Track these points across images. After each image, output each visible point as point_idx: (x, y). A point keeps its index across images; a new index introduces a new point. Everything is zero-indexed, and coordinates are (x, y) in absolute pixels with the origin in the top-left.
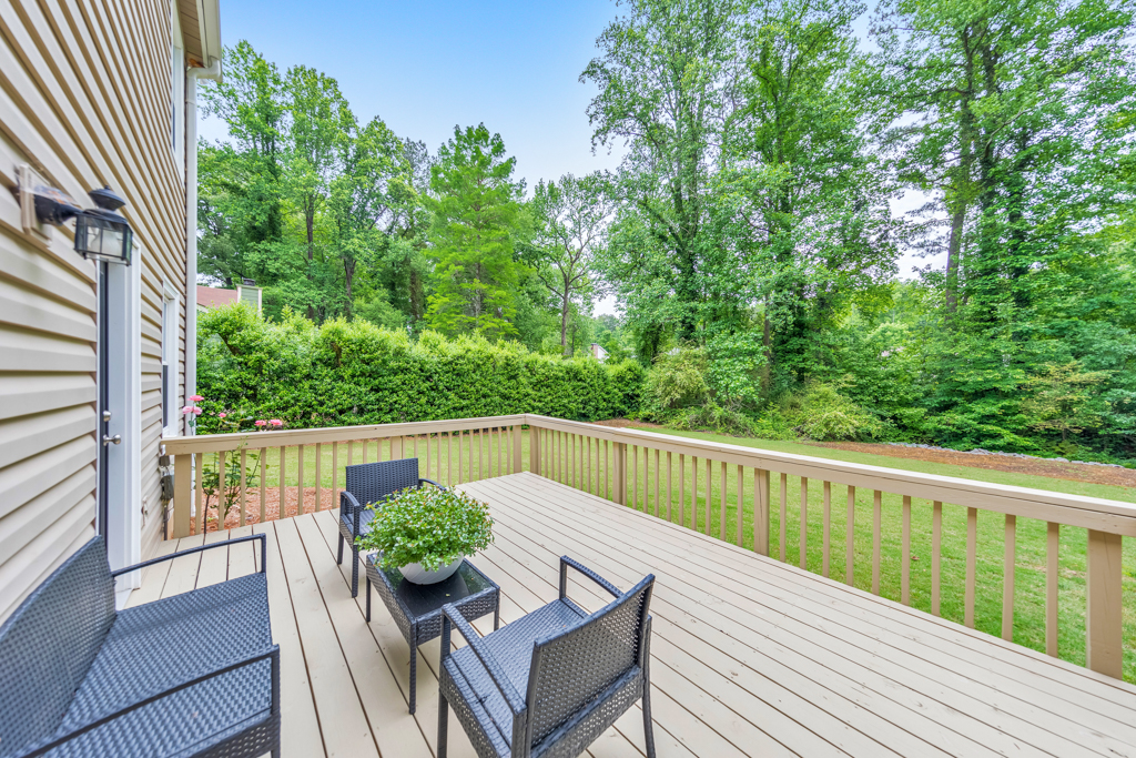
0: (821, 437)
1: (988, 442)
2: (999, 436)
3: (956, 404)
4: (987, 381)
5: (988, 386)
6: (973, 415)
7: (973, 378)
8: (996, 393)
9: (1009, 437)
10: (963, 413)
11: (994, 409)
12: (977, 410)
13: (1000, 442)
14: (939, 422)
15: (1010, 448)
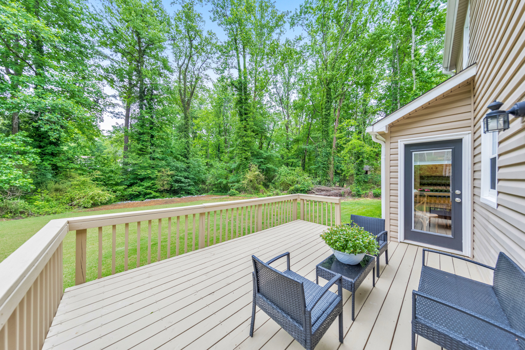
0: (89, 206)
1: (148, 196)
2: (151, 193)
3: (137, 183)
4: (148, 174)
5: (147, 176)
6: (144, 187)
7: (143, 173)
8: (150, 178)
9: (154, 194)
10: (139, 187)
11: (149, 184)
12: (146, 185)
13: (152, 196)
14: (132, 191)
15: (154, 197)
